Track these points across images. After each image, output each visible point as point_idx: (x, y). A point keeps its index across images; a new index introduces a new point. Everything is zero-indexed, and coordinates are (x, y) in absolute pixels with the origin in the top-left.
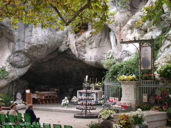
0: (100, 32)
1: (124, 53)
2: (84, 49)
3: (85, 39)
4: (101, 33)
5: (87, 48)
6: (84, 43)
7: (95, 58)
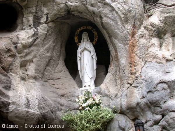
0: (53, 40)
1: (164, 89)
2: (6, 75)
3: (16, 47)
4: (54, 43)
5: (13, 75)
6: (10, 59)
7: (39, 104)
